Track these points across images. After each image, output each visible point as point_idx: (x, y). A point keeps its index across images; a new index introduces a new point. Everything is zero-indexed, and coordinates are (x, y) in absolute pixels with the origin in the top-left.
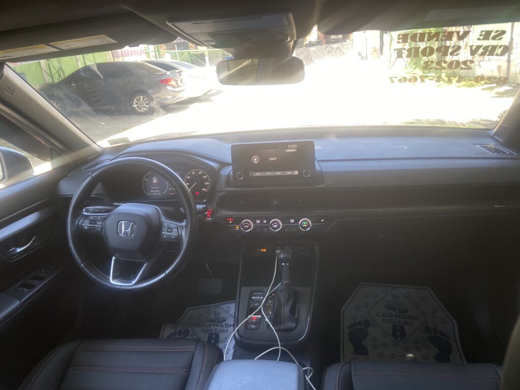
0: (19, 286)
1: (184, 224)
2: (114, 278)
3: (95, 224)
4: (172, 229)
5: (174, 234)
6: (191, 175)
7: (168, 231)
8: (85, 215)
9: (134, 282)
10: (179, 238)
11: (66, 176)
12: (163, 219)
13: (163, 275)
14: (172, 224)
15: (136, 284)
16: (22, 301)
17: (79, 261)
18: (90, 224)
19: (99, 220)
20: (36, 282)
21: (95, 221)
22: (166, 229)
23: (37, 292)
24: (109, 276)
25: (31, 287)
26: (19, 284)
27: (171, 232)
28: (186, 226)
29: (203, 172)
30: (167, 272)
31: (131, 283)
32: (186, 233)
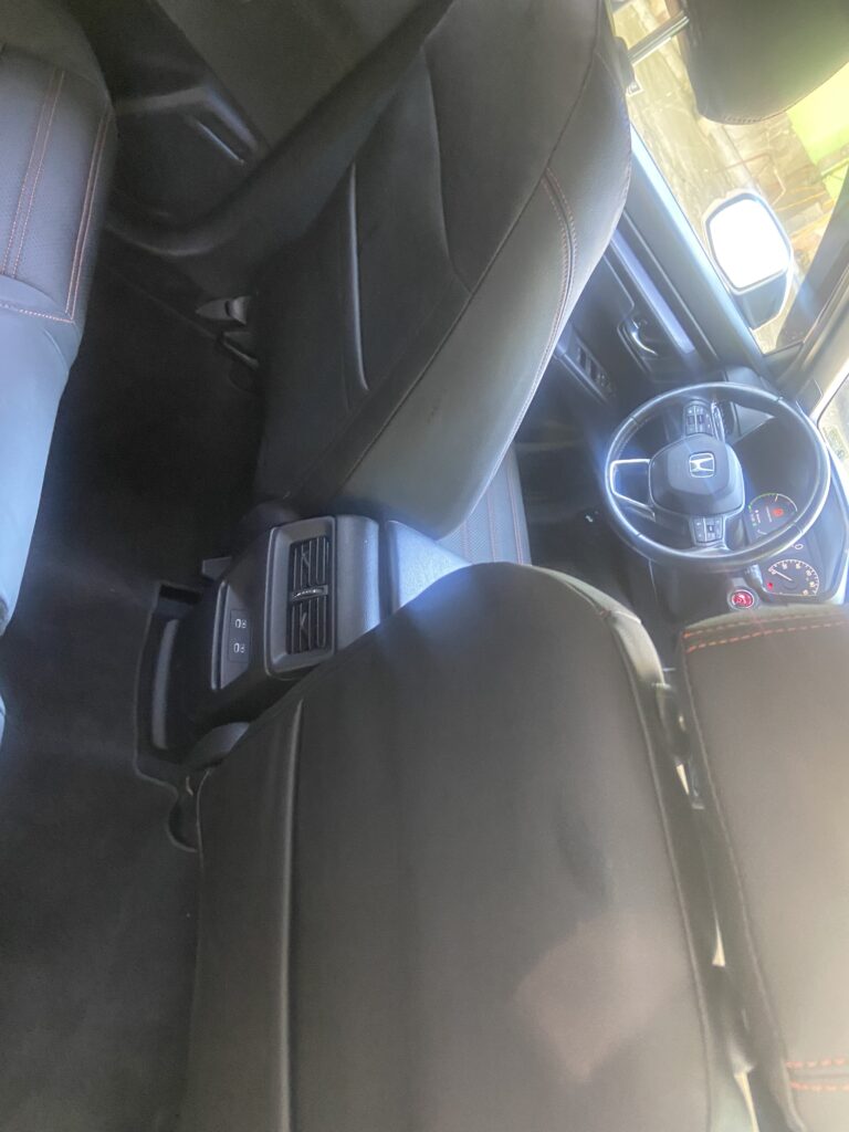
0: (582, 350)
1: (726, 548)
2: (619, 466)
3: (699, 423)
4: (713, 531)
5: (707, 536)
6: (804, 569)
7: (708, 527)
8: (710, 406)
9: (616, 493)
10: (700, 545)
11: (759, 375)
12: (726, 517)
13: (636, 532)
14: (722, 531)
15: (614, 496)
16: (566, 356)
17: (636, 415)
18: (698, 416)
19: (706, 427)
20: (589, 370)
21: (703, 422)
22: (711, 522)
23: (578, 374)
24: (620, 459)
25: (582, 364)
26: (586, 349)
27: (709, 531)
28: (723, 552)
29: (814, 589)
30: (641, 536)
31: (616, 490)
32: (711, 553)
